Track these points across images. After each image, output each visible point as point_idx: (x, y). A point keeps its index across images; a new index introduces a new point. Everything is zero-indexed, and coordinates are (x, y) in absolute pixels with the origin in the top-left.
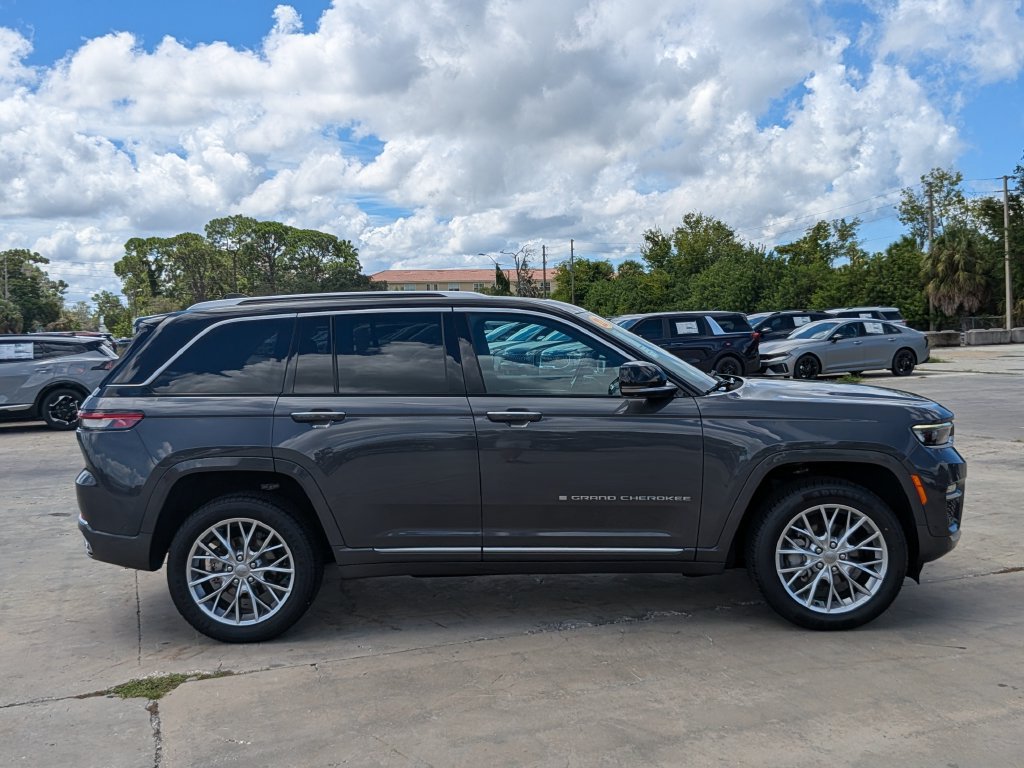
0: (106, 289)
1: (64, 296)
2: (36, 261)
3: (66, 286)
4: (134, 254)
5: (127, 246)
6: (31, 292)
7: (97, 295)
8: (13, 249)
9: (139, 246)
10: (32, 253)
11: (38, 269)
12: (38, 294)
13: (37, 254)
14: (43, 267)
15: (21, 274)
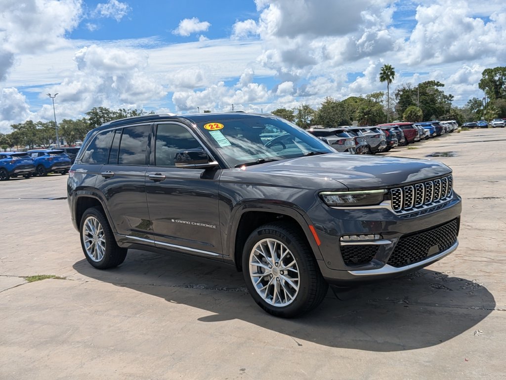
0: (475, 97)
1: (452, 102)
2: (438, 86)
3: (453, 97)
4: (487, 77)
5: (483, 74)
6: (431, 102)
7: (470, 100)
8: (427, 81)
9: (489, 73)
10: (436, 82)
11: (437, 90)
12: (434, 102)
13: (438, 82)
14: (440, 88)
15: (426, 93)
